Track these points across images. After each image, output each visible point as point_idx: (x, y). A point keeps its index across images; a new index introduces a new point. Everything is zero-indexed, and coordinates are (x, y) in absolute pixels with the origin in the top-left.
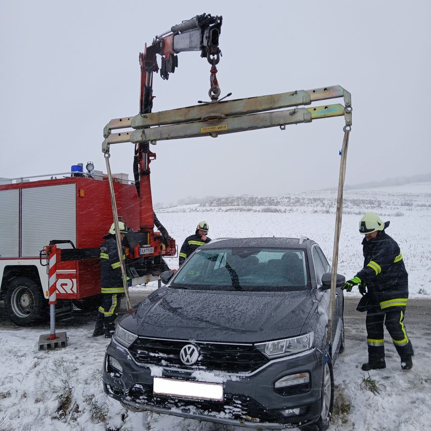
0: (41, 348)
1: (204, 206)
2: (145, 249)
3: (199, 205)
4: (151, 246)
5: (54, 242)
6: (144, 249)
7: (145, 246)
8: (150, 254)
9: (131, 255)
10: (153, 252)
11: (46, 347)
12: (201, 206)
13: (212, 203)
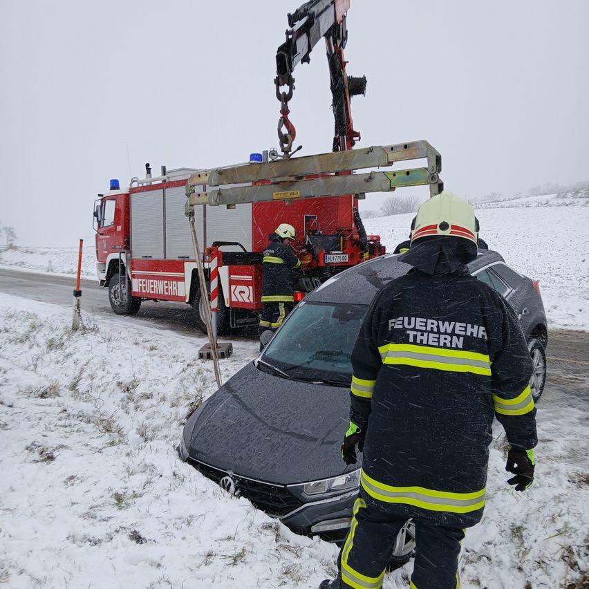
0: (201, 356)
1: (564, 197)
2: (334, 256)
3: (555, 195)
4: (344, 253)
5: (217, 244)
6: (332, 256)
7: (333, 252)
8: (341, 263)
9: (315, 262)
10: (347, 261)
11: (205, 355)
12: (558, 197)
13: (577, 192)
